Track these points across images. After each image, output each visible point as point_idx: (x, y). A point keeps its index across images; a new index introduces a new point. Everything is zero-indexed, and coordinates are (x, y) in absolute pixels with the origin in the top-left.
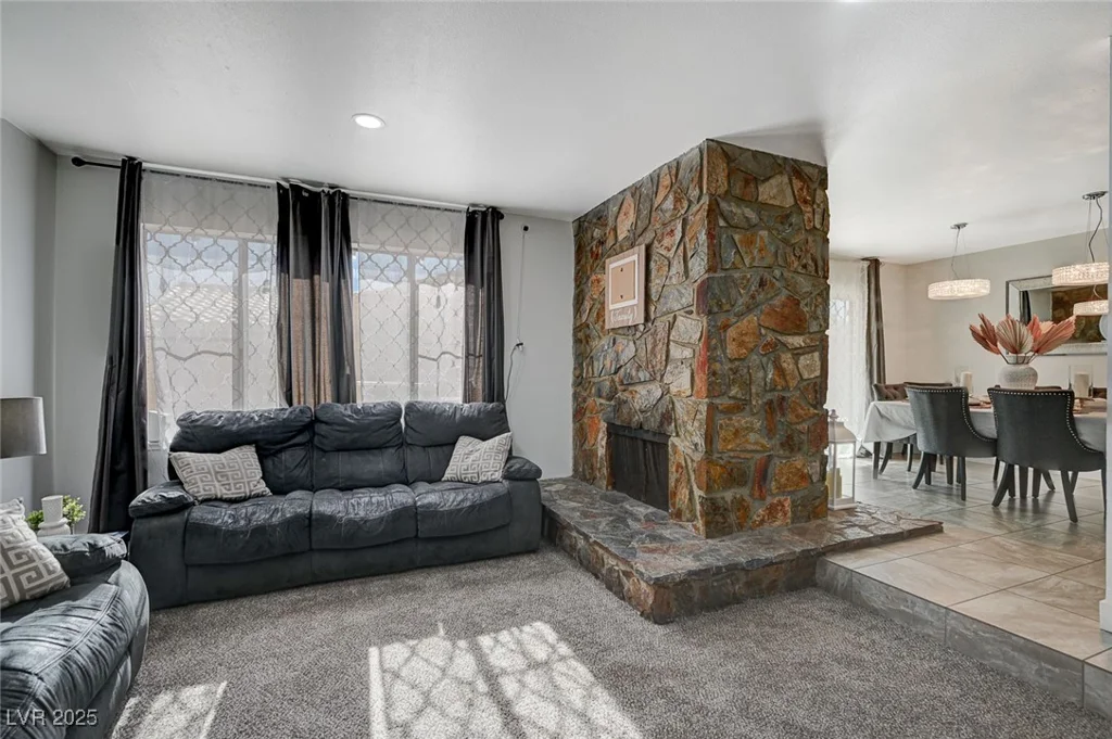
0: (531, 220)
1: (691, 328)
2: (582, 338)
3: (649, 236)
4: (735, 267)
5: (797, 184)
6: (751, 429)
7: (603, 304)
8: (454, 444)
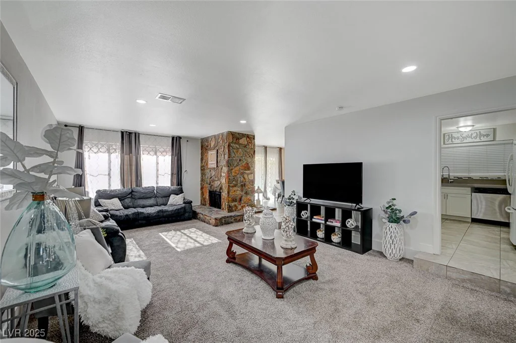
0: (189, 139)
1: (225, 169)
2: (203, 169)
3: (217, 148)
4: (234, 157)
5: (248, 139)
6: (238, 190)
7: (208, 161)
8: (169, 196)
